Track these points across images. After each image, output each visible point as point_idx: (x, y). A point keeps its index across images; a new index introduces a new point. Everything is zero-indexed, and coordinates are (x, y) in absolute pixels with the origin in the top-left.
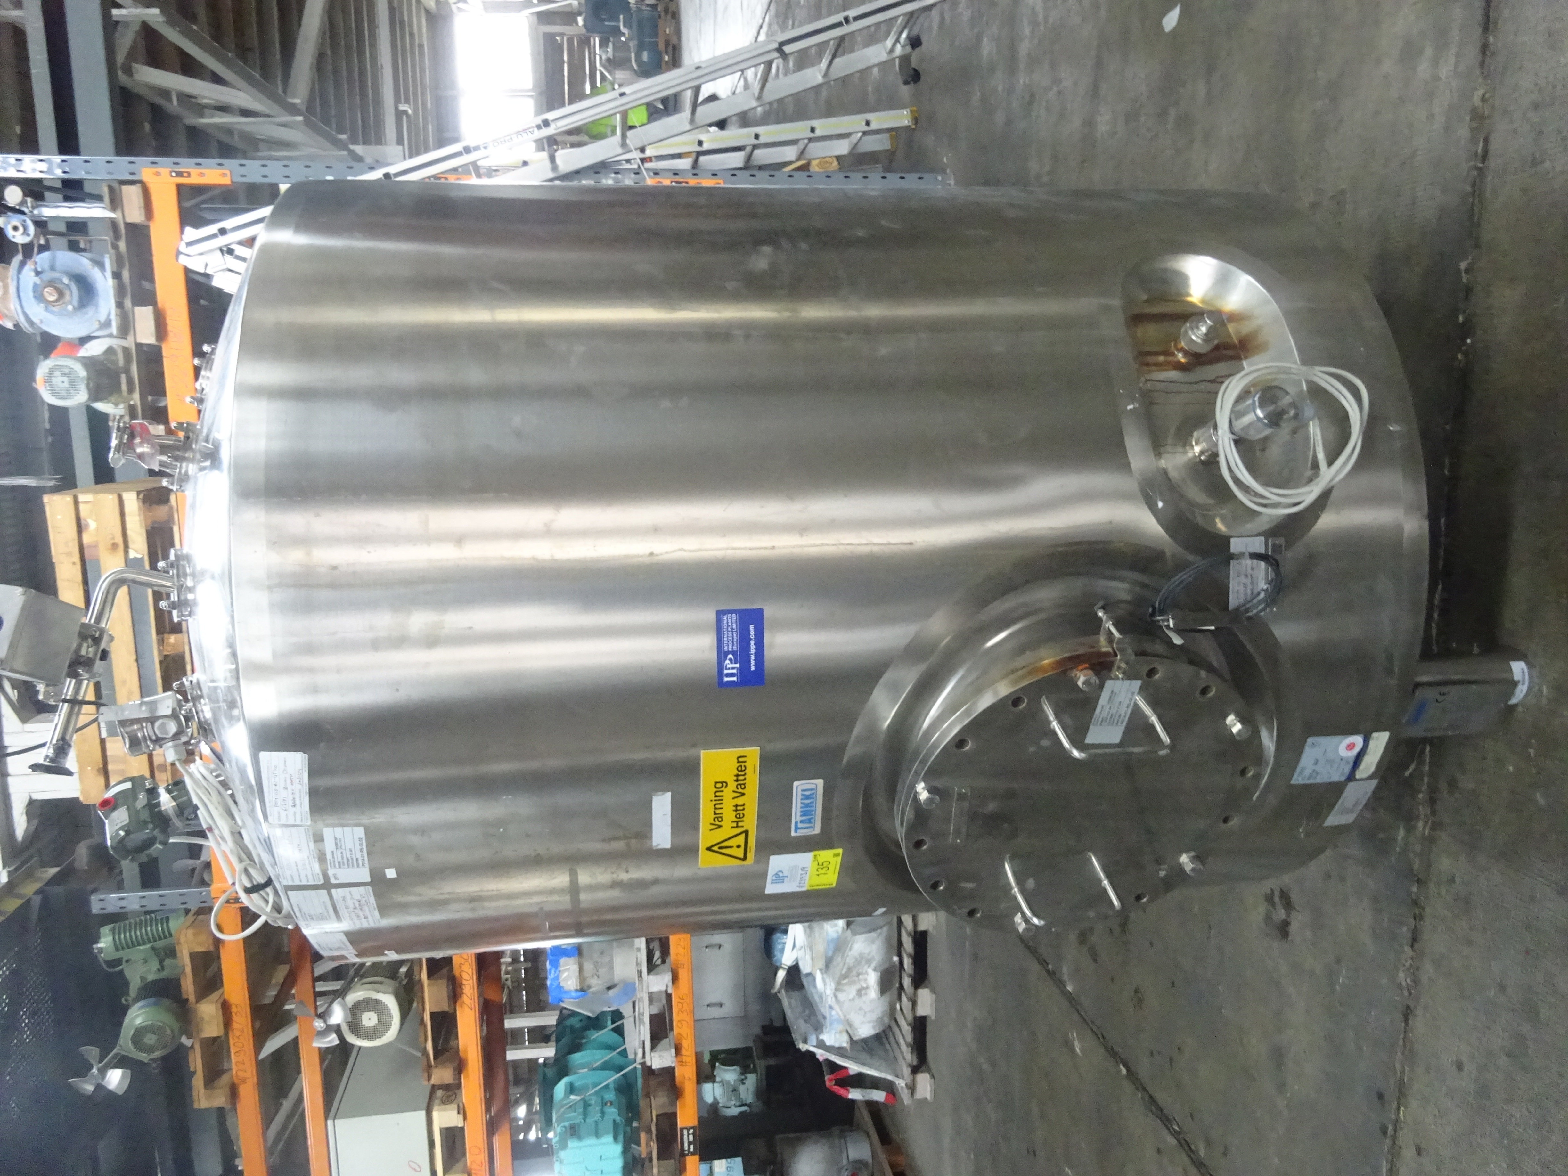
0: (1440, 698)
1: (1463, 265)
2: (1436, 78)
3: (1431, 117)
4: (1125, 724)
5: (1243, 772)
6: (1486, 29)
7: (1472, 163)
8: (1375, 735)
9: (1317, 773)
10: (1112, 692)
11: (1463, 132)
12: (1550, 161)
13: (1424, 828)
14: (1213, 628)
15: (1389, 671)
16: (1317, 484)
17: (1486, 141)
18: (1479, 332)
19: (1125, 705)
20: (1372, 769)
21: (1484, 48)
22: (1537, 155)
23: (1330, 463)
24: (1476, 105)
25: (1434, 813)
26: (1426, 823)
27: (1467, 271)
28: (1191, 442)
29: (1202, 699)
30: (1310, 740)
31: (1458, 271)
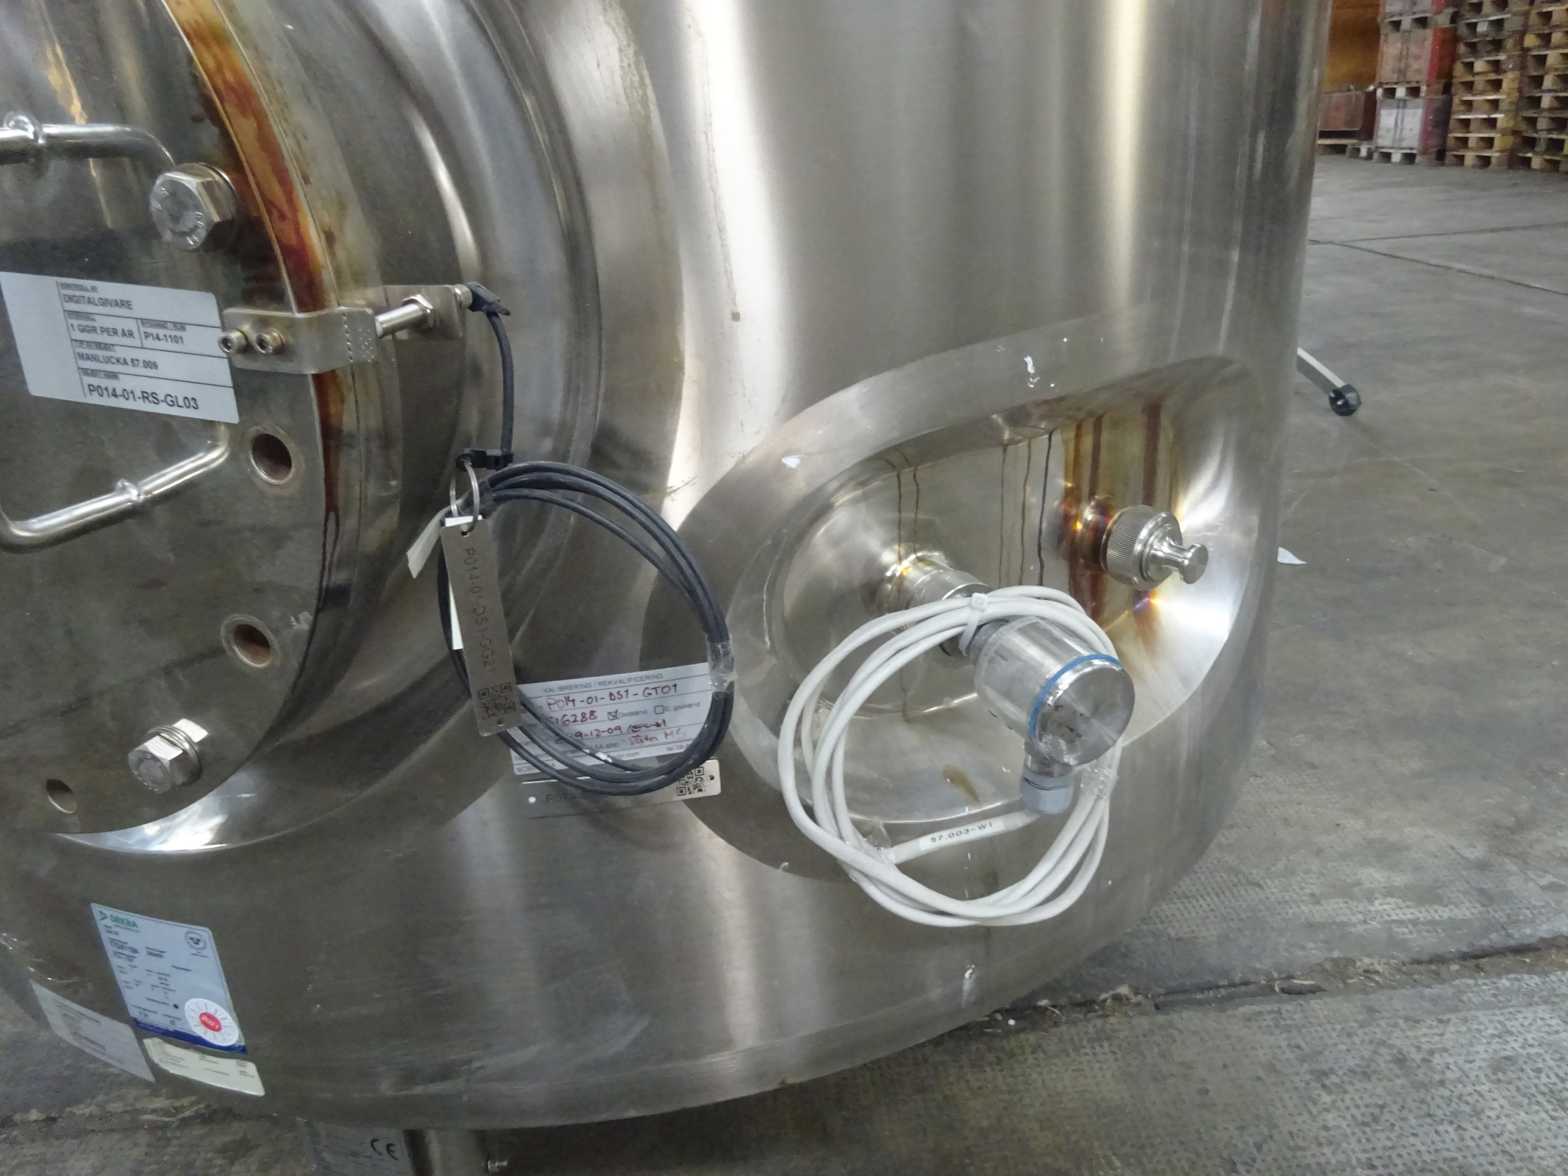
0: (381, 1146)
1: (1124, 990)
2: (1370, 897)
3: (1315, 899)
4: (95, 399)
5: (56, 787)
6: (1464, 957)
7: (1276, 975)
8: (251, 1068)
9: (130, 958)
10: (181, 326)
11: (1315, 952)
12: (1334, 1102)
13: (154, 1111)
14: (458, 643)
15: (409, 1077)
16: (859, 848)
17: (1314, 991)
18: (1032, 1038)
19: (150, 386)
20: (173, 1070)
21: (1439, 959)
22: (1334, 1079)
23: (907, 868)
24: (1358, 964)
25: (185, 1123)
26: (167, 1113)
27: (1117, 998)
28: (920, 550)
29: (223, 633)
30: (205, 934)
31: (1110, 984)
